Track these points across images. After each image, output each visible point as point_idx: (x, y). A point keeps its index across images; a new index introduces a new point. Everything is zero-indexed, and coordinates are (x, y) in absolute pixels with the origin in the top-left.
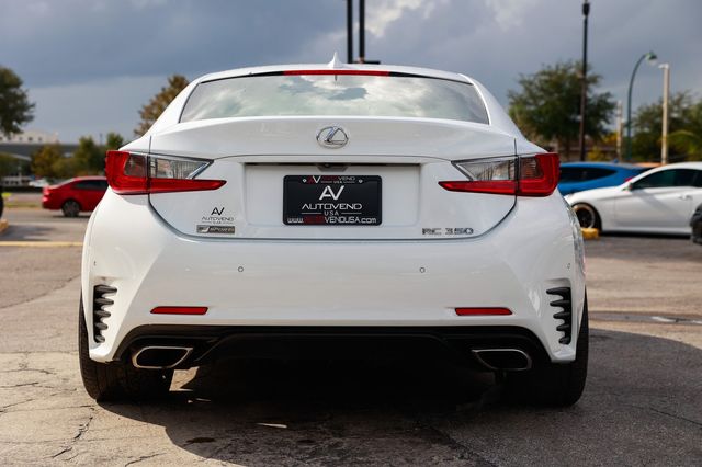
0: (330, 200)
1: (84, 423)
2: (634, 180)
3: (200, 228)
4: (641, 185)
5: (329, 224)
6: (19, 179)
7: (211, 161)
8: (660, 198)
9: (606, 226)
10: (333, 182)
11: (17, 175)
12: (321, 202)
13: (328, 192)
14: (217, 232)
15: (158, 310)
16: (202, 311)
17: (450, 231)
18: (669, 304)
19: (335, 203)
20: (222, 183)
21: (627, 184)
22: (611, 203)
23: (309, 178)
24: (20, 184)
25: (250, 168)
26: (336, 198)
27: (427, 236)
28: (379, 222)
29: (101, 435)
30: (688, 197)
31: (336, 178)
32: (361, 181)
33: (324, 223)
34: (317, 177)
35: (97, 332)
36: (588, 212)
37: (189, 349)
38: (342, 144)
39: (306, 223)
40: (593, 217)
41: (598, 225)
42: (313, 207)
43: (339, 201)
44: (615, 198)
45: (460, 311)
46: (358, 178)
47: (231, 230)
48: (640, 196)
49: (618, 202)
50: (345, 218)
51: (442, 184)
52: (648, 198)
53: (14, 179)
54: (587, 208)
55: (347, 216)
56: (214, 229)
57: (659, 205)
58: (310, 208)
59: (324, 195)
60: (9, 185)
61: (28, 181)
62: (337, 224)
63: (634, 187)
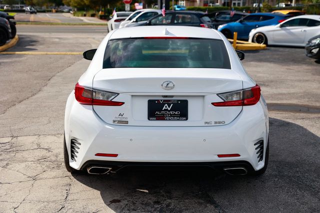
0: (166, 110)
1: (68, 188)
2: (282, 23)
3: (114, 121)
4: (285, 25)
5: (167, 120)
6: (19, 5)
7: (118, 94)
8: (292, 31)
9: (270, 43)
10: (168, 102)
11: (18, 4)
12: (163, 111)
13: (166, 107)
14: (121, 123)
15: (98, 155)
16: (116, 155)
17: (216, 123)
18: (297, 98)
19: (169, 111)
20: (123, 103)
21: (279, 25)
22: (272, 33)
23: (158, 101)
24: (20, 8)
25: (134, 98)
26: (169, 109)
27: (206, 125)
28: (187, 119)
29: (75, 198)
30: (304, 31)
31: (169, 101)
32: (179, 102)
33: (164, 120)
34: (161, 100)
35: (72, 157)
36: (262, 37)
37: (110, 169)
38: (172, 88)
39: (157, 120)
40: (264, 39)
41: (266, 43)
42: (160, 113)
43: (171, 110)
44: (274, 31)
45: (219, 156)
46: (178, 100)
47: (127, 122)
48: (284, 30)
49: (275, 32)
50: (173, 117)
51: (213, 104)
52: (288, 31)
53: (17, 5)
54: (262, 35)
55: (174, 117)
56: (120, 122)
57: (292, 34)
58: (159, 113)
59: (164, 108)
60: (15, 9)
61: (23, 7)
62: (170, 120)
63: (282, 26)
